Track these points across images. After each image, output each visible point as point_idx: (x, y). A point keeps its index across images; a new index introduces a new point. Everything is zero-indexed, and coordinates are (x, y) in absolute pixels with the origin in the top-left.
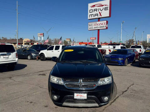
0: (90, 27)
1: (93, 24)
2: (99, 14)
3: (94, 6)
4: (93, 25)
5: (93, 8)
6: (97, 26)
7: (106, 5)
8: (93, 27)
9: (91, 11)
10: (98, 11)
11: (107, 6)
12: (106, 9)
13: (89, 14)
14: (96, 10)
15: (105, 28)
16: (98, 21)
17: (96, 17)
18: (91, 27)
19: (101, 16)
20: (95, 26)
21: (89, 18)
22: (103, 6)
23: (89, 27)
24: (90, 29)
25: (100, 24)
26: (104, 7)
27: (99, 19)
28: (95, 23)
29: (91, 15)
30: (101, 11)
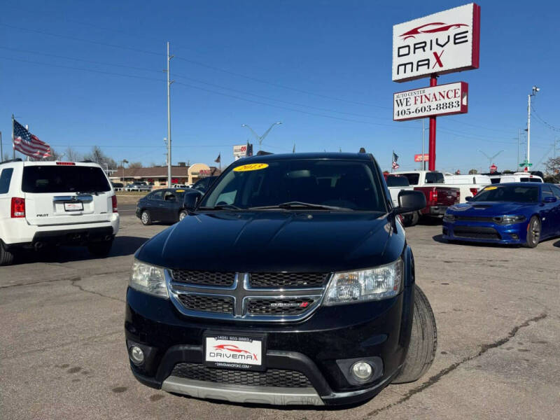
0: (400, 109)
1: (411, 96)
2: (433, 61)
3: (415, 31)
4: (412, 101)
5: (411, 41)
6: (427, 104)
7: (459, 25)
8: (413, 108)
9: (404, 51)
10: (428, 48)
11: (462, 29)
12: (458, 40)
13: (396, 61)
14: (423, 47)
15: (459, 109)
16: (431, 86)
17: (424, 70)
18: (404, 107)
19: (441, 65)
20: (419, 106)
21: (395, 77)
22: (446, 28)
23: (397, 109)
24: (401, 117)
25: (438, 96)
26: (452, 32)
27: (434, 79)
28: (418, 93)
29: (405, 65)
30: (441, 48)
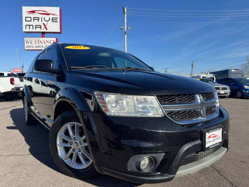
0: (28, 45)
1: (33, 40)
2: (43, 27)
3: (33, 12)
4: (33, 42)
5: (32, 16)
6: (41, 45)
7: (54, 15)
8: (34, 45)
9: (29, 19)
10: (40, 20)
11: (55, 16)
12: (54, 20)
13: (25, 23)
14: (38, 20)
16: (42, 37)
17: (38, 30)
18: (30, 44)
19: (47, 29)
20: (37, 45)
21: (24, 30)
22: (48, 14)
23: (26, 45)
24: (28, 48)
25: (46, 42)
26: (51, 16)
27: (43, 34)
28: (37, 39)
29: (29, 25)
30: (46, 22)
